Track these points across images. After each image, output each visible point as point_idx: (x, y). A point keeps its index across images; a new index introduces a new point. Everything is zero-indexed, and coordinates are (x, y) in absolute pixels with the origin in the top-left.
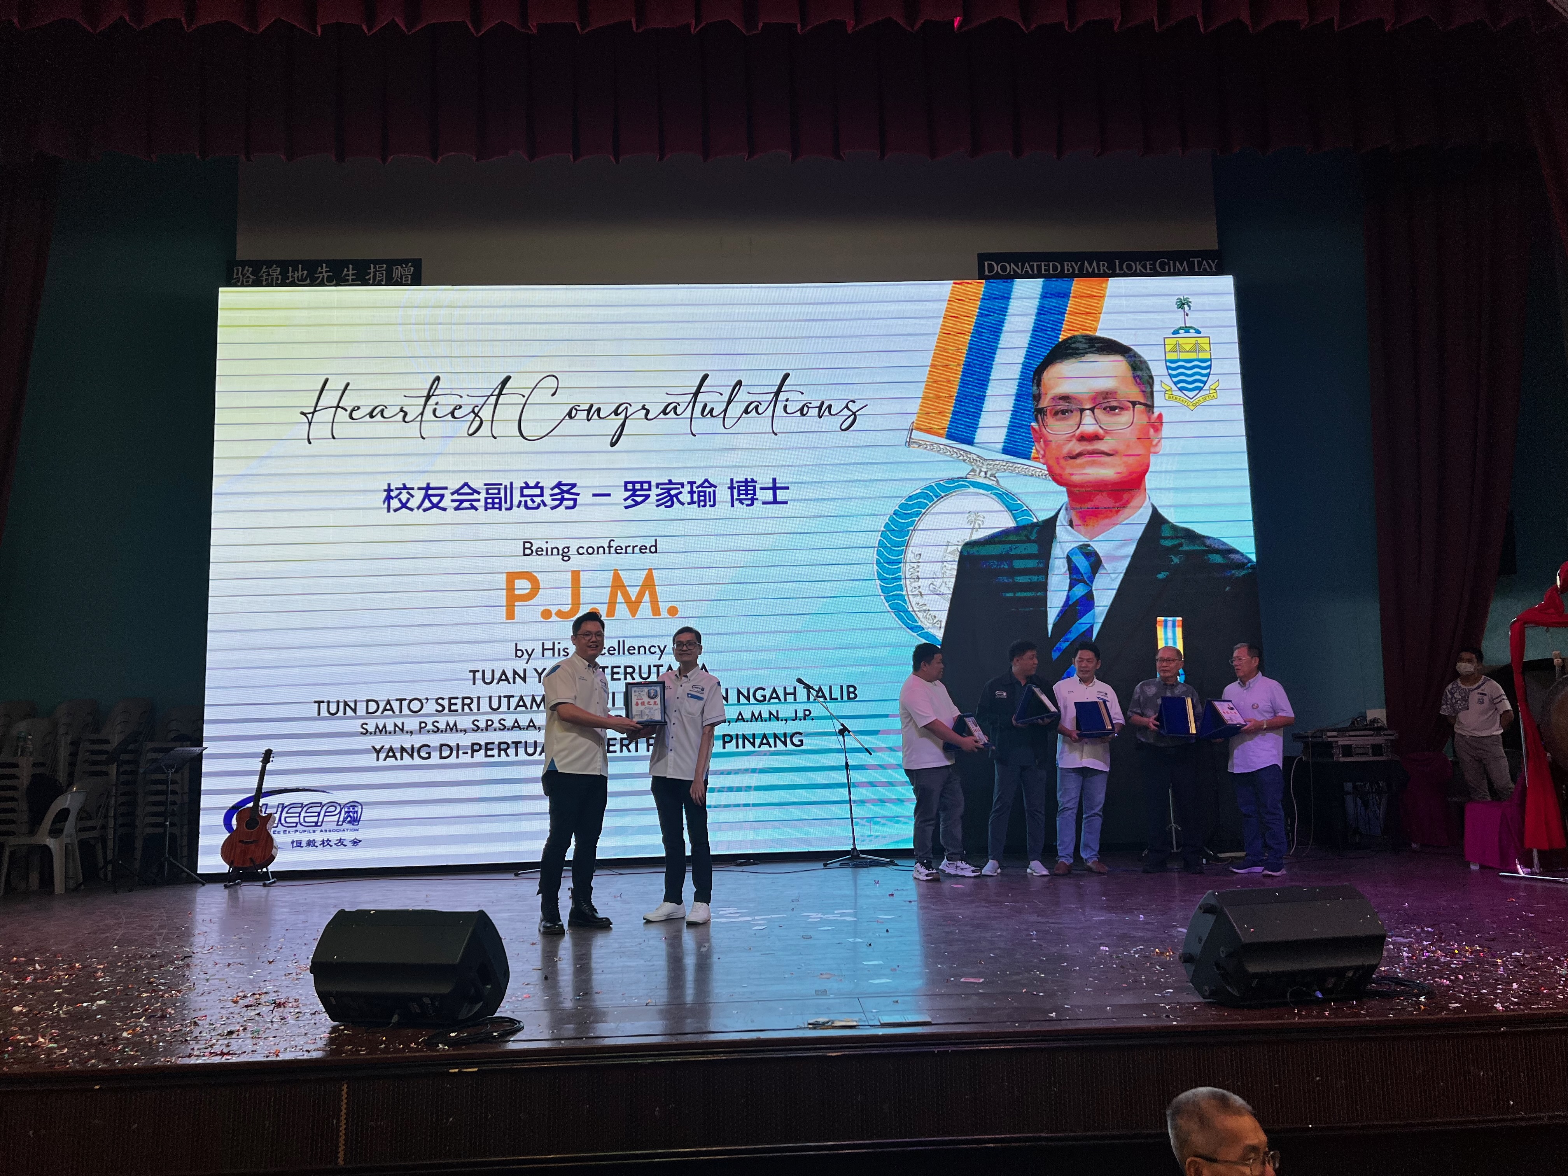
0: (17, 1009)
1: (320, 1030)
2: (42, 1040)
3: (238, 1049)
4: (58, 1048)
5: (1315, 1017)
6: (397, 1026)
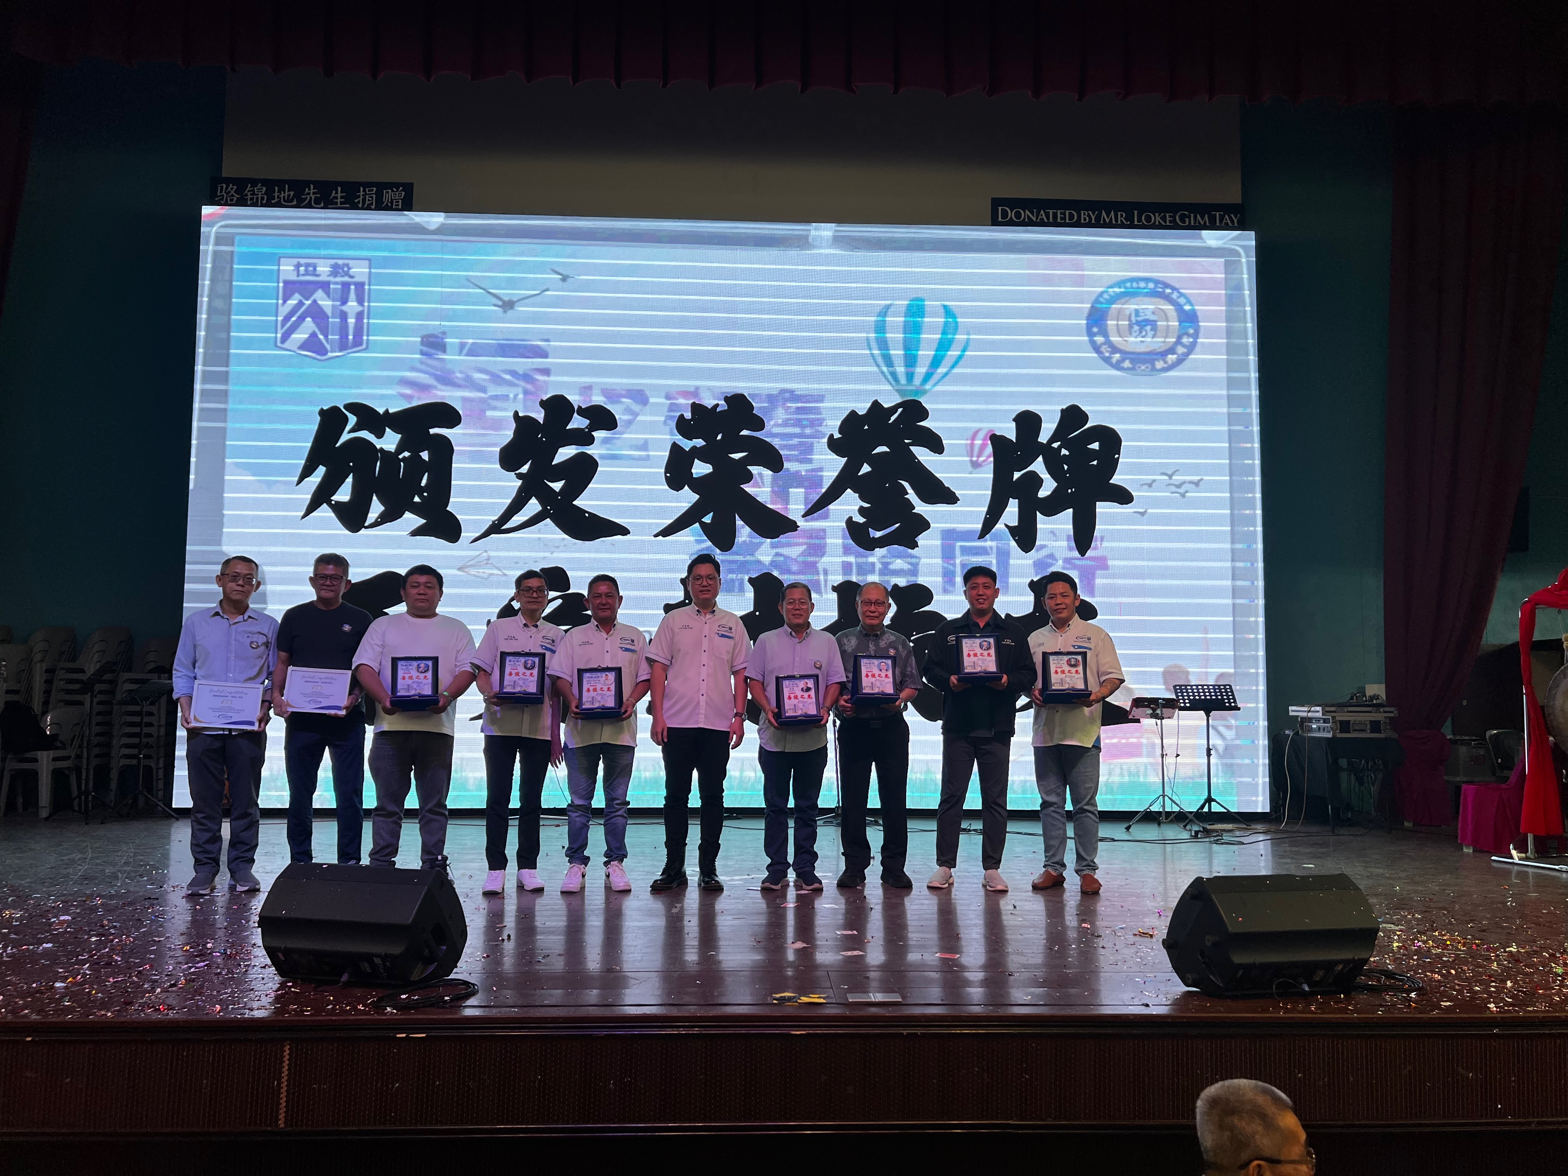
5: (1301, 1011)
6: (348, 984)
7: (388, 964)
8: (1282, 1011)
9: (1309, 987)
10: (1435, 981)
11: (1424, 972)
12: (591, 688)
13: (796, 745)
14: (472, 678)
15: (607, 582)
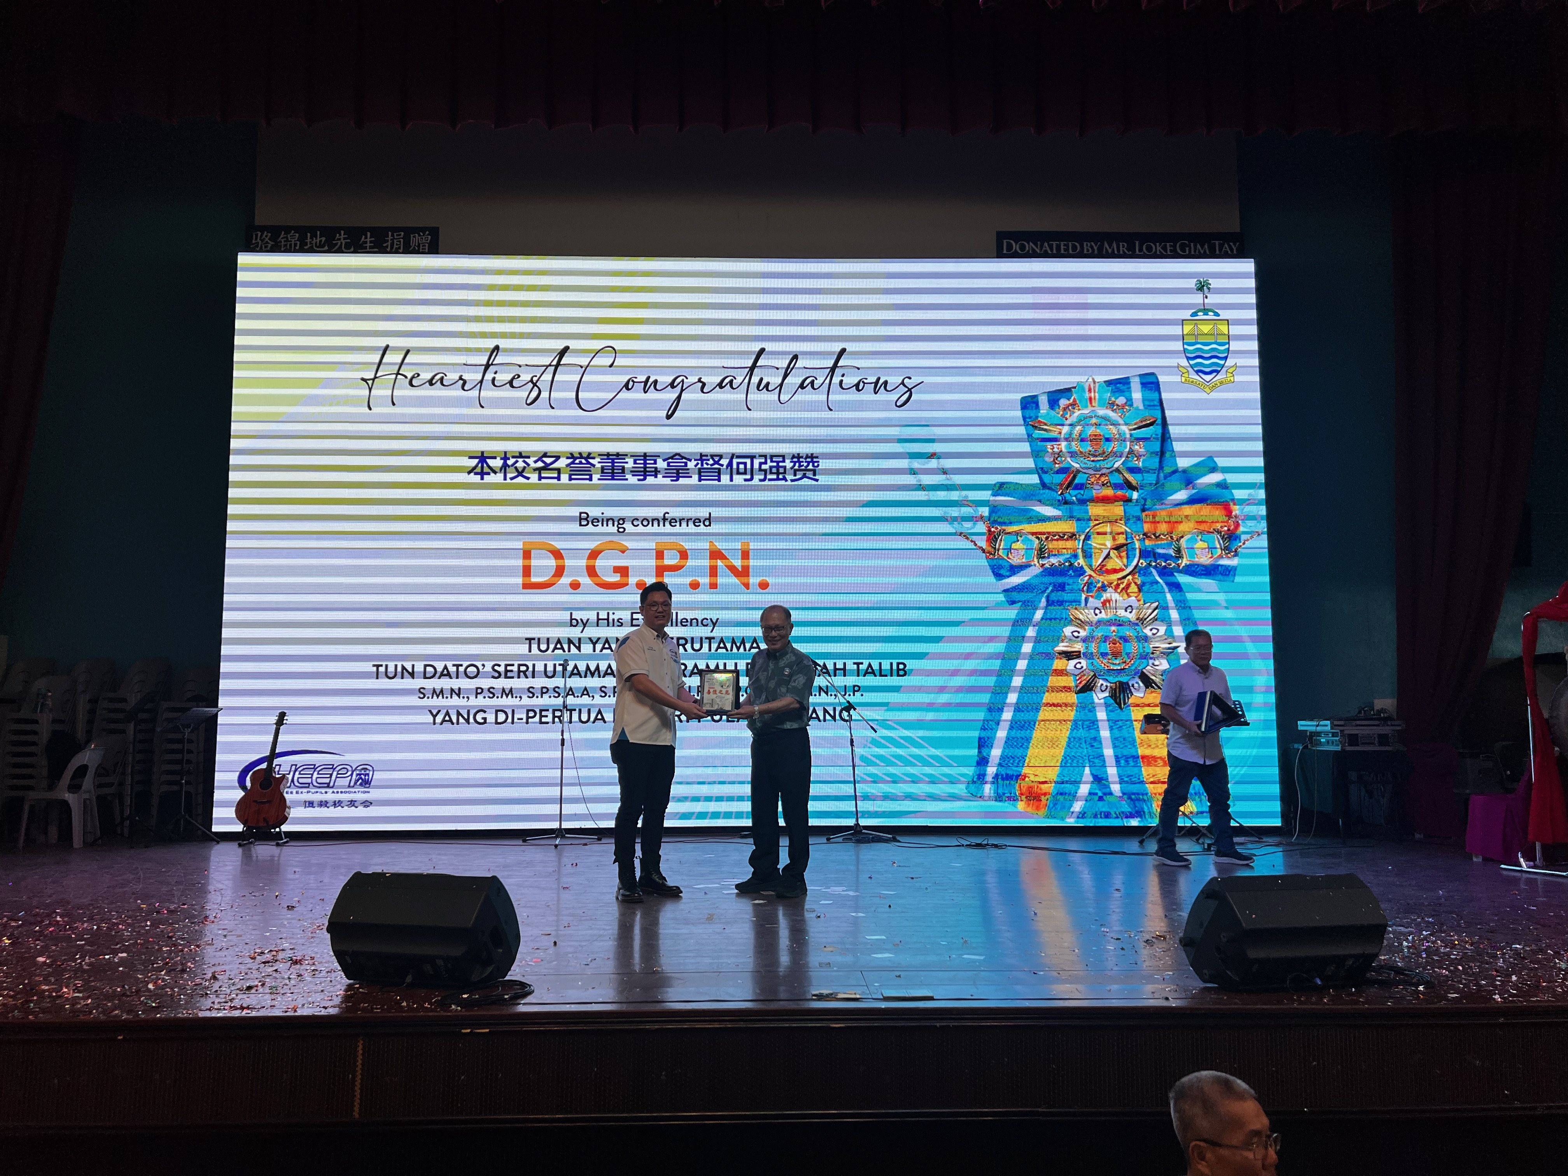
0: (41, 959)
1: (336, 987)
2: (66, 990)
3: (258, 1004)
4: (83, 998)
5: (1314, 1004)
6: (413, 984)
7: (449, 965)
8: (1297, 1003)
9: (1322, 981)
10: (1442, 976)
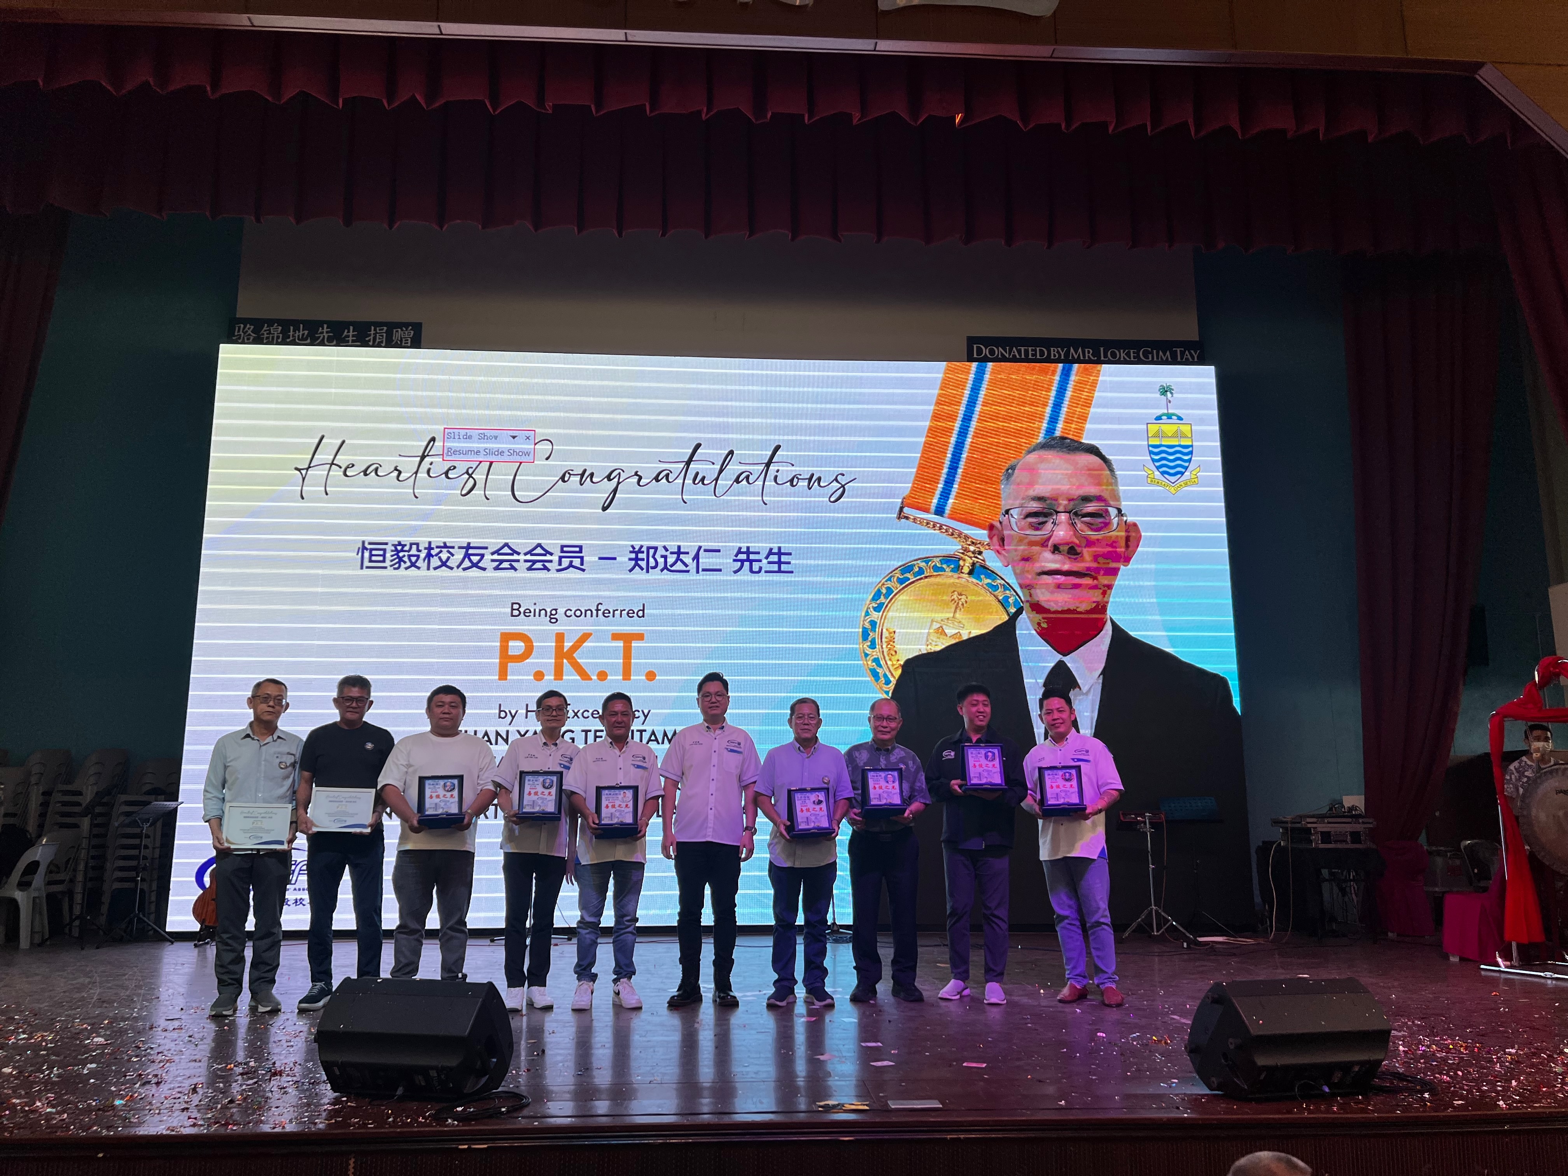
0: (7, 1070)
2: (38, 1104)
4: (58, 1113)
5: (1322, 1112)
6: (402, 1098)
7: (443, 1077)
8: (1305, 1112)
9: (1329, 1089)
10: (1444, 1082)
11: (1433, 1075)
12: (610, 805)
13: (808, 859)
14: (495, 795)
15: (624, 701)
